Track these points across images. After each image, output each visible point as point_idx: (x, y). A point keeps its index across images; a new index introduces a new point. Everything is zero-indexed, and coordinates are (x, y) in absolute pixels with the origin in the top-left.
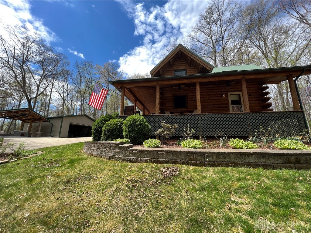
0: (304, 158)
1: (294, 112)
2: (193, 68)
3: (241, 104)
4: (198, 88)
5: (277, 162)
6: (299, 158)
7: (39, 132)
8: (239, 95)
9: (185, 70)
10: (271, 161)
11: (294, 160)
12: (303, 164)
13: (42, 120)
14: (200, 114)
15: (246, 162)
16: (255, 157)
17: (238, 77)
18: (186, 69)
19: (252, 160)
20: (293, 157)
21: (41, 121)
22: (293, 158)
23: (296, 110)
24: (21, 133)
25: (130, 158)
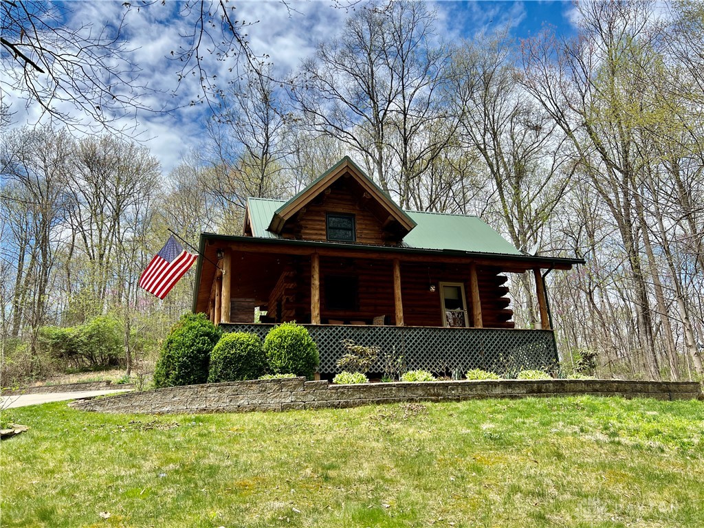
1: (541, 331)
4: (397, 273)
8: (459, 289)
9: (350, 217)
14: (402, 327)
18: (354, 215)
23: (544, 329)
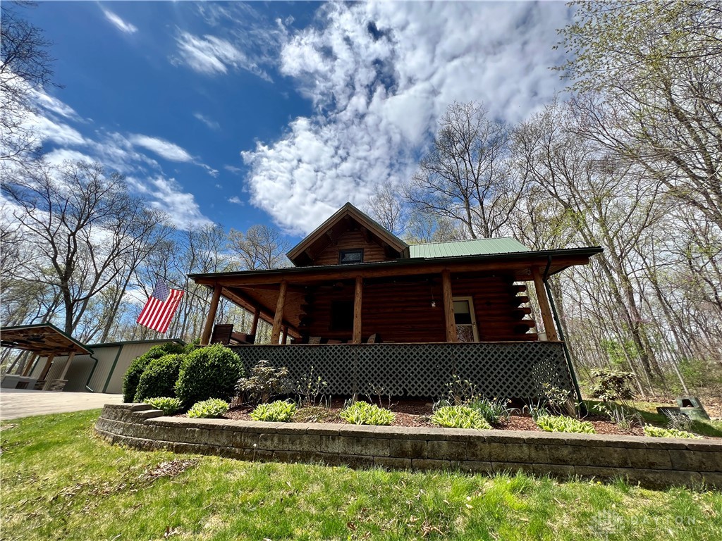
0: (428, 446)
2: (376, 246)
3: (471, 323)
4: (358, 290)
5: (381, 453)
6: (419, 445)
7: (62, 379)
8: (467, 301)
9: (360, 251)
10: (370, 451)
11: (410, 449)
12: (428, 458)
13: (75, 350)
14: (356, 345)
15: (329, 453)
16: (343, 441)
17: (434, 270)
18: (363, 249)
19: (338, 447)
20: (409, 442)
21: (73, 353)
22: (408, 445)
24: (19, 380)
25: (141, 441)
